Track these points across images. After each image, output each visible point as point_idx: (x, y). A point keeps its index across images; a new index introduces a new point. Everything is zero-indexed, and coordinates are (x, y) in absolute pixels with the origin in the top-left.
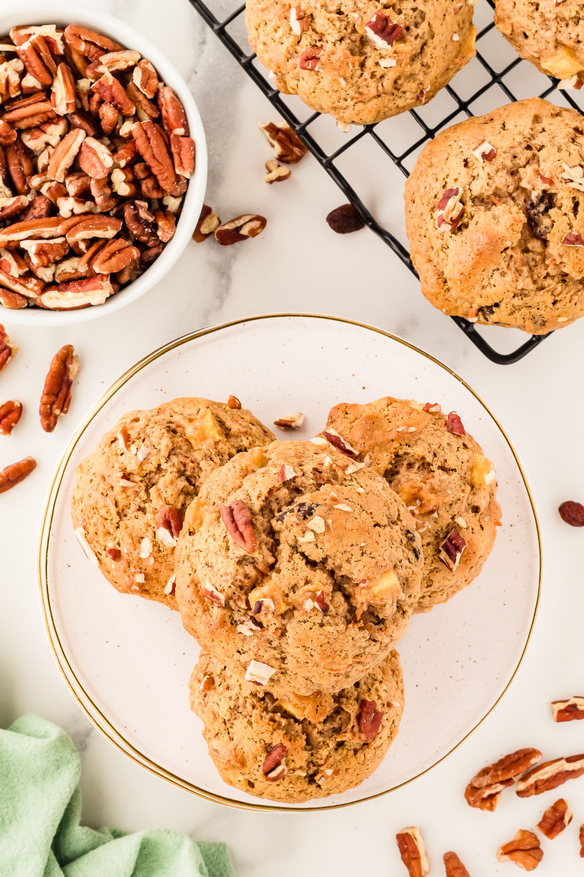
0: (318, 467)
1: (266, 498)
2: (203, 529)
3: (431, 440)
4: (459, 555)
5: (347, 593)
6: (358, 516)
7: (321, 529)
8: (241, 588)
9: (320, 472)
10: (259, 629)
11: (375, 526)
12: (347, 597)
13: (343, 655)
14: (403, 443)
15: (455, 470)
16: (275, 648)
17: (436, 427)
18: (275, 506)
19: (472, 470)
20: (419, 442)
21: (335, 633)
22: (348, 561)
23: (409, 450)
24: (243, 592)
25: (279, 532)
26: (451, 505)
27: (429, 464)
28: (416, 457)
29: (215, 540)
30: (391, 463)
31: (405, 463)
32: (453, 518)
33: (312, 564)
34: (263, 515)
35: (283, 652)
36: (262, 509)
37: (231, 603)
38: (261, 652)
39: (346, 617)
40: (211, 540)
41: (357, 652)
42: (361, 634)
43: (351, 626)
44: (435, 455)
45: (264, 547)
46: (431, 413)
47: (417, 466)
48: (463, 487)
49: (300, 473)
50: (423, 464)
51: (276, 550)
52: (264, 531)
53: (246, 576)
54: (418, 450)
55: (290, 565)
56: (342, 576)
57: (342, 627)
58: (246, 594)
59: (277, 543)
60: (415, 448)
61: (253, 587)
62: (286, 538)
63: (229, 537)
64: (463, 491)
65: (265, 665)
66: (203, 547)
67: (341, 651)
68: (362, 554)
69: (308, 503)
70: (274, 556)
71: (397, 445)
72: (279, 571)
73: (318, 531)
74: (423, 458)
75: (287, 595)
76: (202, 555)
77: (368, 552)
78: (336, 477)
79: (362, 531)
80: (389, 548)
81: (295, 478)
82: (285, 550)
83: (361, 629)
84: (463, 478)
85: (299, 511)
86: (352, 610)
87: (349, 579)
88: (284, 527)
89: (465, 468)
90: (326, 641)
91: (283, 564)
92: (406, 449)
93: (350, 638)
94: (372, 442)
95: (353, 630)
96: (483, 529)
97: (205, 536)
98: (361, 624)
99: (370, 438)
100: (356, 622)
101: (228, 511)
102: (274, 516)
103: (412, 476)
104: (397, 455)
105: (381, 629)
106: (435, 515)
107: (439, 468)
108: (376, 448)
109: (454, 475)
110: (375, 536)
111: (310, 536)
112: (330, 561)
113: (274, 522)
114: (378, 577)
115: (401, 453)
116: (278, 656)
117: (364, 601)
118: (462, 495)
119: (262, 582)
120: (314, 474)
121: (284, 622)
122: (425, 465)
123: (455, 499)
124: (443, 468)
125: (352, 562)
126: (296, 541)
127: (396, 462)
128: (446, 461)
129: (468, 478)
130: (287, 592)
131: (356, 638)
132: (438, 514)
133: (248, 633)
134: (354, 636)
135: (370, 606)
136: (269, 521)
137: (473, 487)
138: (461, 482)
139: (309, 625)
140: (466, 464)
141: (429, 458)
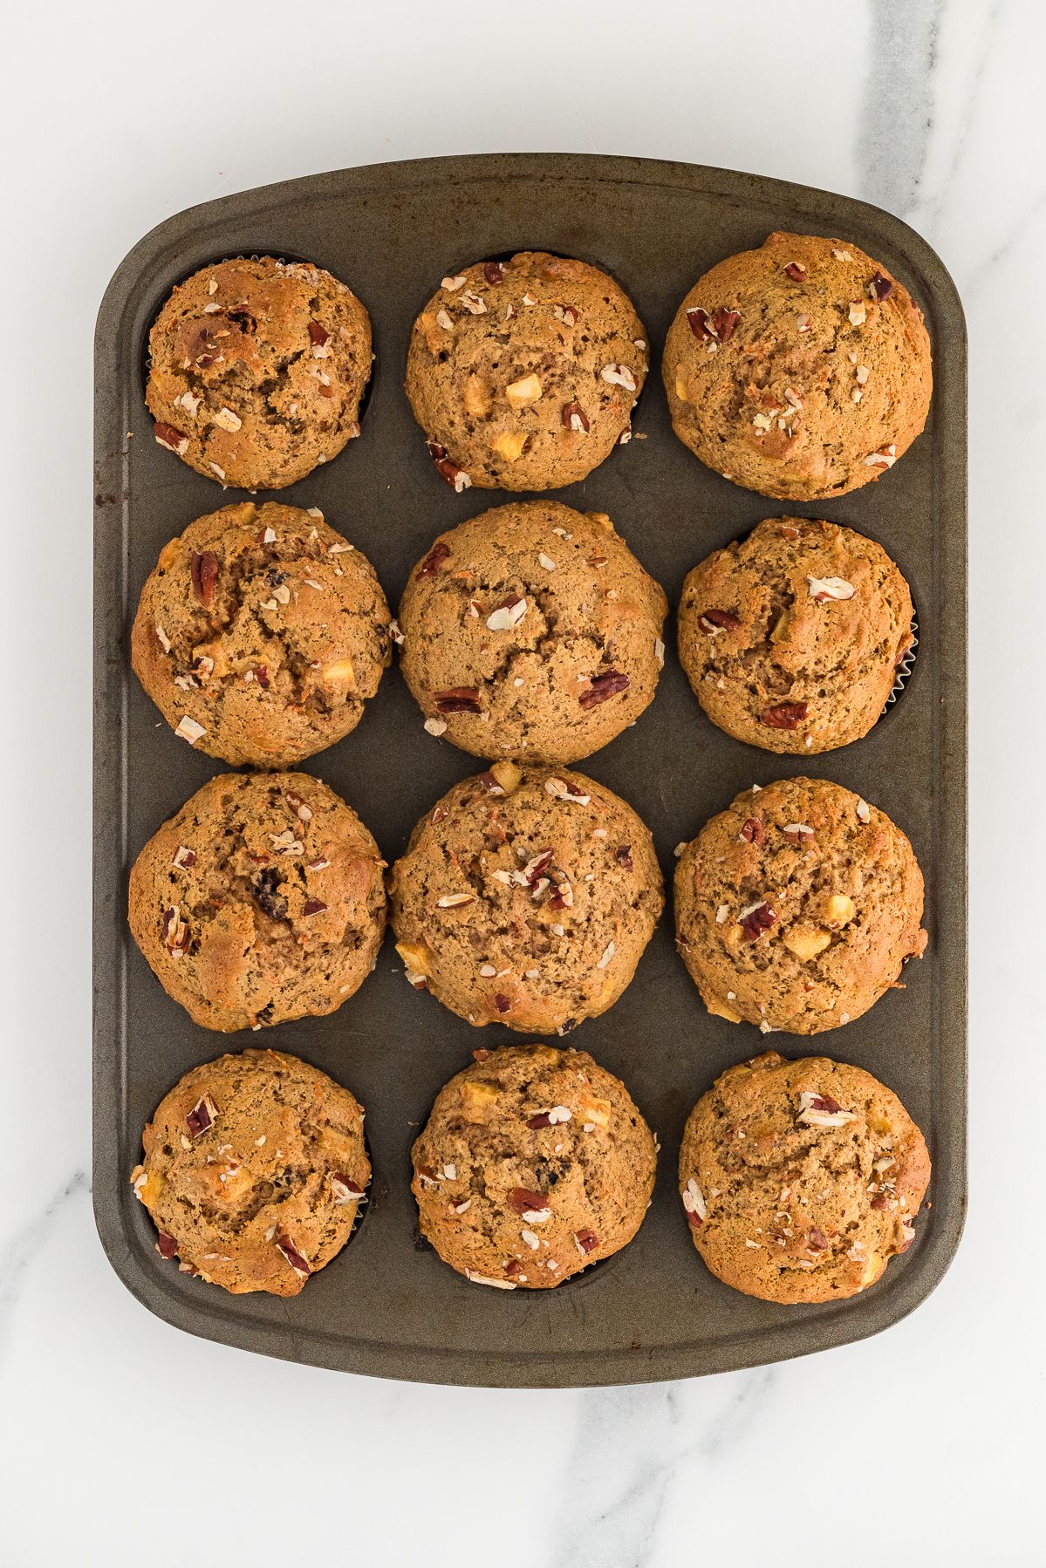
0: (302, 538)
1: (240, 556)
2: (172, 572)
3: (197, 1239)
4: (197, 1108)
5: (297, 672)
6: (327, 597)
7: (285, 600)
8: (189, 639)
9: (303, 544)
10: (196, 685)
11: (343, 611)
12: (296, 677)
13: (276, 734)
14: (227, 1243)
15: (179, 1200)
16: (210, 710)
17: (189, 1249)
18: (247, 567)
19: (162, 1195)
20: (210, 1240)
21: (272, 710)
22: (306, 639)
23: (222, 1235)
24: (190, 644)
25: (245, 593)
26: (191, 1165)
27: (204, 1214)
28: (216, 1226)
29: (178, 585)
30: (245, 1226)
31: (229, 1222)
32: (193, 1149)
33: (267, 633)
34: (231, 573)
35: (217, 716)
36: (233, 566)
37: (177, 652)
38: (196, 710)
39: (287, 698)
40: (175, 584)
41: (292, 734)
42: (299, 719)
43: (290, 708)
44: (196, 1222)
45: (221, 604)
46: (191, 1263)
47: (217, 1216)
48: (174, 1179)
49: (281, 540)
50: (210, 1216)
51: (236, 610)
52: (227, 588)
53: (197, 629)
54: (212, 1232)
55: (243, 630)
56: (297, 653)
57: (281, 707)
58: (193, 647)
59: (240, 604)
60: (215, 1236)
61: (201, 642)
62: (250, 600)
63: (191, 586)
64: (175, 1175)
65: (197, 724)
66: (166, 590)
67: (275, 731)
68: (321, 636)
69: (280, 572)
70: (230, 616)
71: (234, 1243)
72: (230, 633)
73: (282, 602)
74: (209, 1223)
75: (231, 659)
76: (164, 597)
77: (328, 635)
78: (318, 554)
79: (328, 612)
80: (351, 636)
81: (274, 543)
82: (244, 614)
83: (300, 713)
84: (173, 1189)
85: (268, 576)
86: (298, 691)
87: (303, 658)
88: (250, 590)
89: (168, 1199)
90: (261, 716)
91: (239, 628)
92: (226, 1237)
93: (286, 720)
94: (259, 1253)
95: (292, 714)
96: (166, 1127)
97: (172, 579)
98: (303, 709)
99: (260, 1257)
100: (299, 705)
101: (198, 559)
102: (243, 576)
103: (224, 1207)
104: (237, 1232)
105: (325, 719)
106: (210, 1159)
107: (194, 1207)
108: (256, 1245)
109: (180, 1194)
110: (340, 623)
111: (272, 605)
112: (288, 635)
113: (241, 583)
114: (331, 663)
115: (232, 1234)
116: (212, 719)
117: (312, 683)
118: (177, 1172)
119: (212, 639)
120: (296, 544)
121: (224, 686)
122: (208, 1212)
123: (186, 1169)
124: (191, 1206)
125: (310, 640)
126: (259, 607)
127: (239, 1225)
128: (186, 1213)
129: (167, 1187)
130: (232, 655)
131: (294, 721)
132: (206, 1159)
133: (186, 688)
134: (291, 718)
135: (317, 690)
136: (236, 581)
137: (165, 1175)
138: (175, 1184)
139: (246, 696)
140: (166, 1203)
141: (202, 1221)
